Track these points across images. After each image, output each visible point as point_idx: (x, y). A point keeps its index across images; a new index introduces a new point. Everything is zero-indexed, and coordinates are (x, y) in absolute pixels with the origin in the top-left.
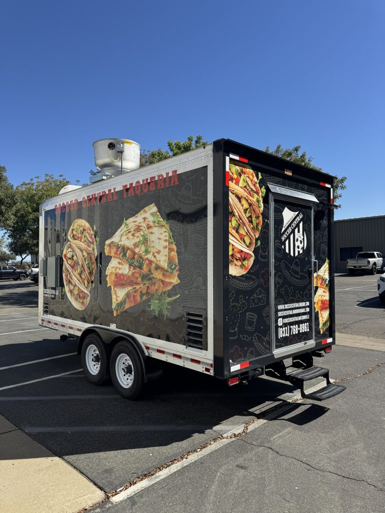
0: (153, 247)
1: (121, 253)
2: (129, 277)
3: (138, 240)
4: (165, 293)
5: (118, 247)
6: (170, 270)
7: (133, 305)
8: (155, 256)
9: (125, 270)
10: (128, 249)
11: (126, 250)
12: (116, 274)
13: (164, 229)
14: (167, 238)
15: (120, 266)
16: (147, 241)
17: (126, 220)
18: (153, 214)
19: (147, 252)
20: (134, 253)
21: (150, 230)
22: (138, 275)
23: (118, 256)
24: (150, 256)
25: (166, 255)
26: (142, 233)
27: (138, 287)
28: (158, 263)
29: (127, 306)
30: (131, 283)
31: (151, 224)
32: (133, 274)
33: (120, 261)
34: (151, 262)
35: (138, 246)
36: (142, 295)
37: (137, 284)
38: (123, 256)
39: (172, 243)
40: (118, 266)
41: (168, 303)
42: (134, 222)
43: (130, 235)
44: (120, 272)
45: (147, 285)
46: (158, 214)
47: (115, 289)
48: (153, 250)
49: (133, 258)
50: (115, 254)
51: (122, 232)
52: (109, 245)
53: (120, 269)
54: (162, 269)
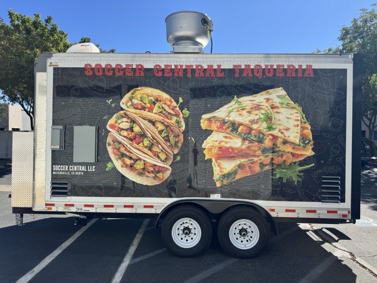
0: (280, 124)
1: (228, 127)
2: (242, 150)
3: (257, 117)
4: (295, 163)
5: (223, 122)
6: (302, 145)
7: (248, 175)
8: (282, 133)
9: (236, 143)
10: (241, 124)
11: (237, 125)
12: (220, 148)
13: (295, 111)
14: (299, 118)
15: (227, 140)
16: (271, 120)
17: (238, 97)
18: (279, 97)
19: (270, 128)
20: (251, 129)
21: (275, 110)
22: (257, 149)
23: (223, 131)
24: (276, 133)
25: (298, 133)
26: (263, 112)
27: (256, 159)
28: (286, 138)
29: (238, 177)
30: (245, 155)
31: (277, 104)
32: (248, 148)
33: (227, 135)
34: (275, 138)
35: (257, 123)
36: (262, 165)
37: (254, 156)
38: (232, 131)
39: (305, 123)
40: (224, 139)
41: (300, 172)
42: (251, 101)
43: (244, 112)
44: (228, 145)
45: (271, 157)
46: (287, 97)
47: (219, 161)
48: (278, 127)
49: (250, 133)
50: (218, 128)
51: (230, 109)
52: (209, 120)
53: (227, 143)
54: (292, 143)
